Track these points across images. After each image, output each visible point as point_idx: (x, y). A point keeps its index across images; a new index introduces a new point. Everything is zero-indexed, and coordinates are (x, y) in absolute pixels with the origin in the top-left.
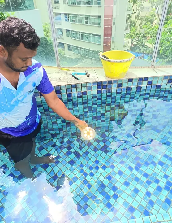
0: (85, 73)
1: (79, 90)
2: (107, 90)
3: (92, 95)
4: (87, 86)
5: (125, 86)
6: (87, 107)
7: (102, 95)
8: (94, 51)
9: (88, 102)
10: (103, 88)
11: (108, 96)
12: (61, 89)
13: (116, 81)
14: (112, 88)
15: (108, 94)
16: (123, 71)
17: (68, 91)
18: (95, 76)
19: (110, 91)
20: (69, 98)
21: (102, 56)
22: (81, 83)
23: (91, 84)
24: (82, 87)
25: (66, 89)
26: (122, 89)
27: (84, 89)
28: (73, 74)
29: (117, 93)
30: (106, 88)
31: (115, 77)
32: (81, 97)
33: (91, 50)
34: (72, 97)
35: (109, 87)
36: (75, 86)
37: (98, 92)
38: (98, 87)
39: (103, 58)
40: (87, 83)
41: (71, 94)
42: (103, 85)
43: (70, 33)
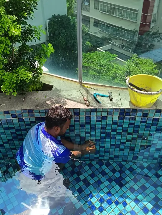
0: (108, 95)
1: (99, 114)
2: (130, 118)
3: (113, 120)
4: (108, 112)
5: (151, 116)
6: (105, 132)
7: (123, 122)
8: (126, 30)
9: (107, 128)
10: (126, 115)
11: (130, 124)
12: (79, 112)
13: (141, 110)
14: (136, 116)
15: (131, 122)
16: (151, 101)
17: (87, 114)
18: (118, 100)
19: (134, 119)
20: (87, 121)
21: (128, 84)
22: (102, 108)
23: (113, 110)
24: (102, 112)
25: (85, 112)
26: (147, 119)
27: (105, 114)
28: (95, 95)
29: (142, 122)
30: (130, 116)
31: (141, 106)
32: (100, 121)
33: (123, 29)
34: (90, 120)
35: (133, 115)
36: (95, 110)
37: (120, 118)
38: (120, 114)
39: (130, 86)
40: (108, 108)
41: (90, 117)
42: (126, 113)
43: (99, 5)
